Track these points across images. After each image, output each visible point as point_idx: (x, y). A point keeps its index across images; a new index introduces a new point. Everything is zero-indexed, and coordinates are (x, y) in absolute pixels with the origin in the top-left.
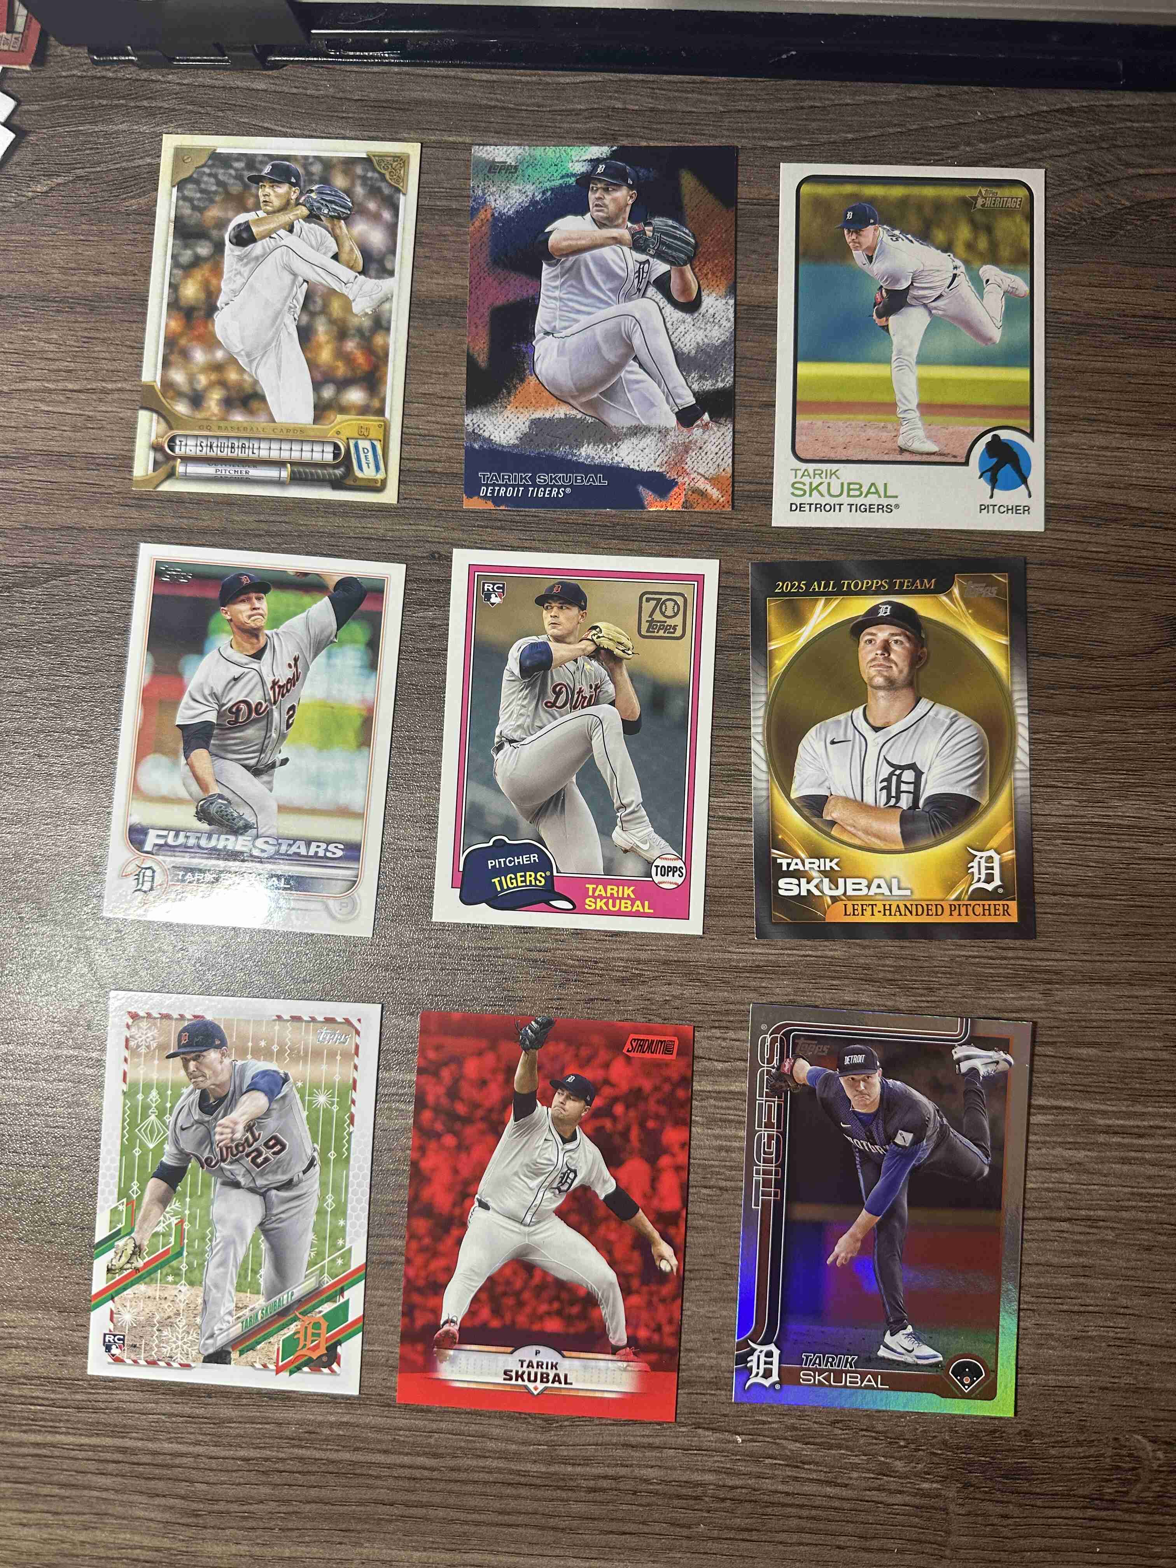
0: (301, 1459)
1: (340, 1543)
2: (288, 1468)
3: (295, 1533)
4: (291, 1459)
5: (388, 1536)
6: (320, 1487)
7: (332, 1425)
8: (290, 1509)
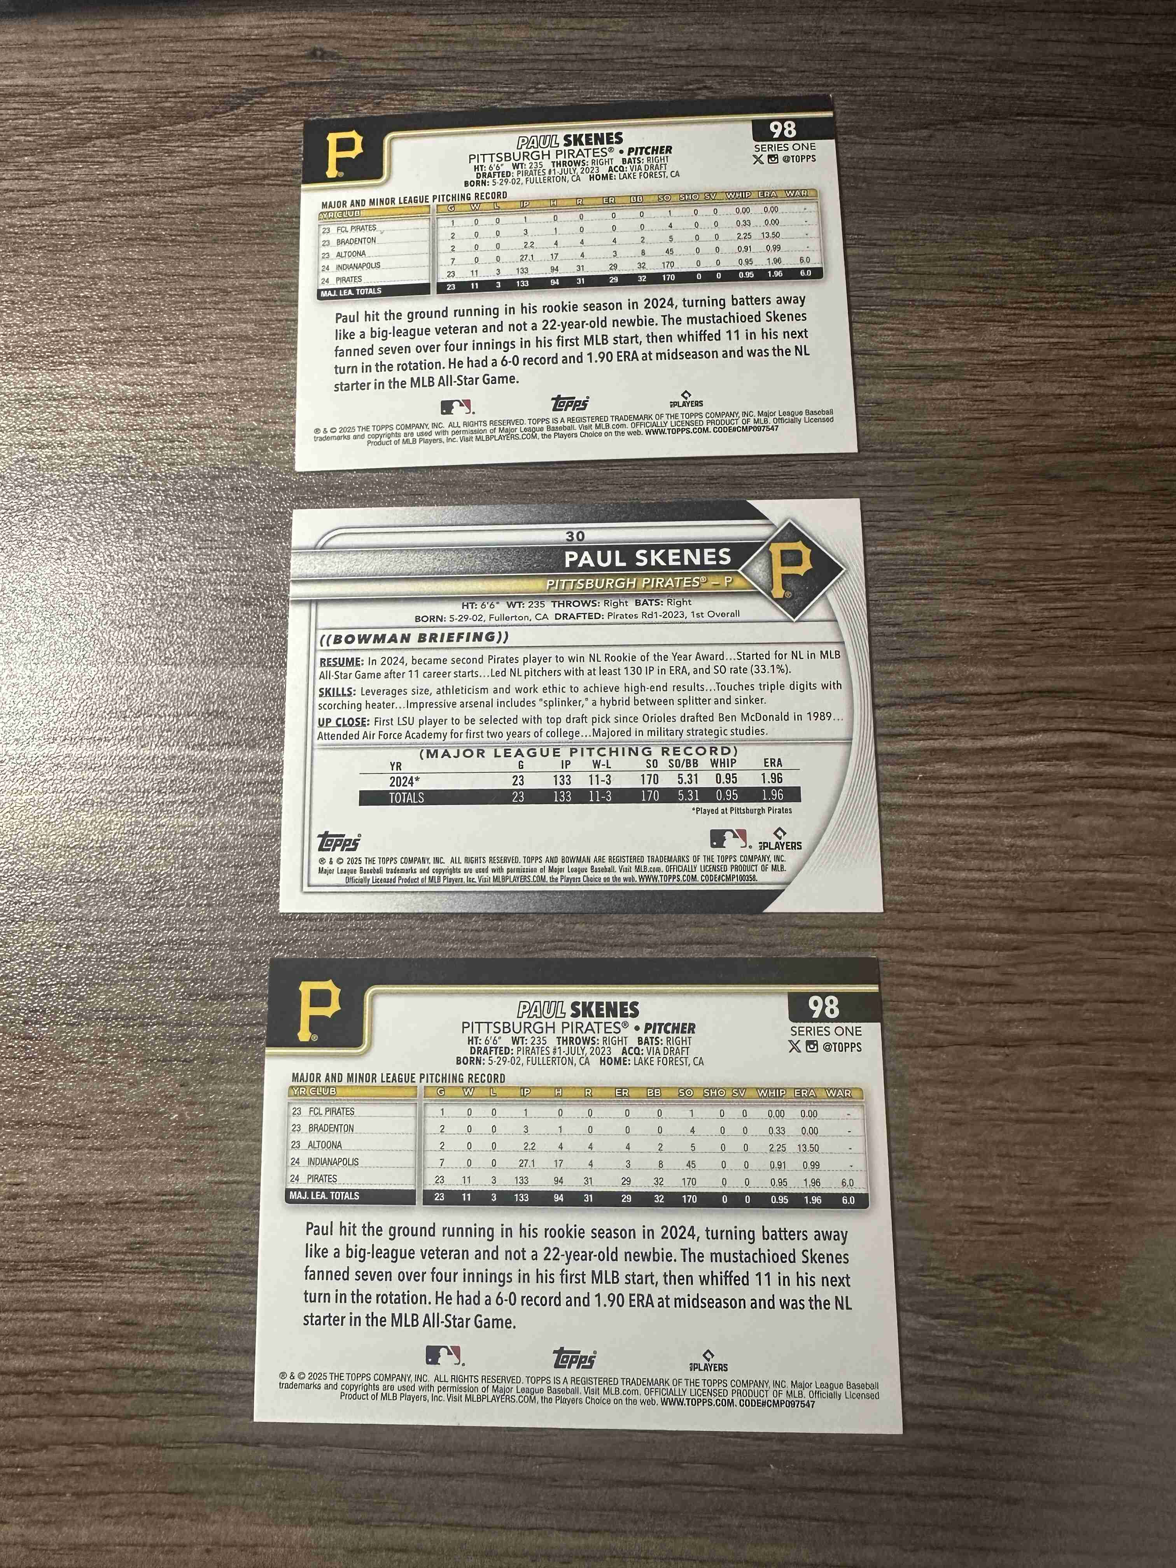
0: (113, 1370)
1: (172, 1516)
2: (90, 1385)
3: (98, 1501)
4: (94, 1370)
5: (249, 1501)
6: (142, 1417)
7: (162, 1309)
8: (93, 1457)
